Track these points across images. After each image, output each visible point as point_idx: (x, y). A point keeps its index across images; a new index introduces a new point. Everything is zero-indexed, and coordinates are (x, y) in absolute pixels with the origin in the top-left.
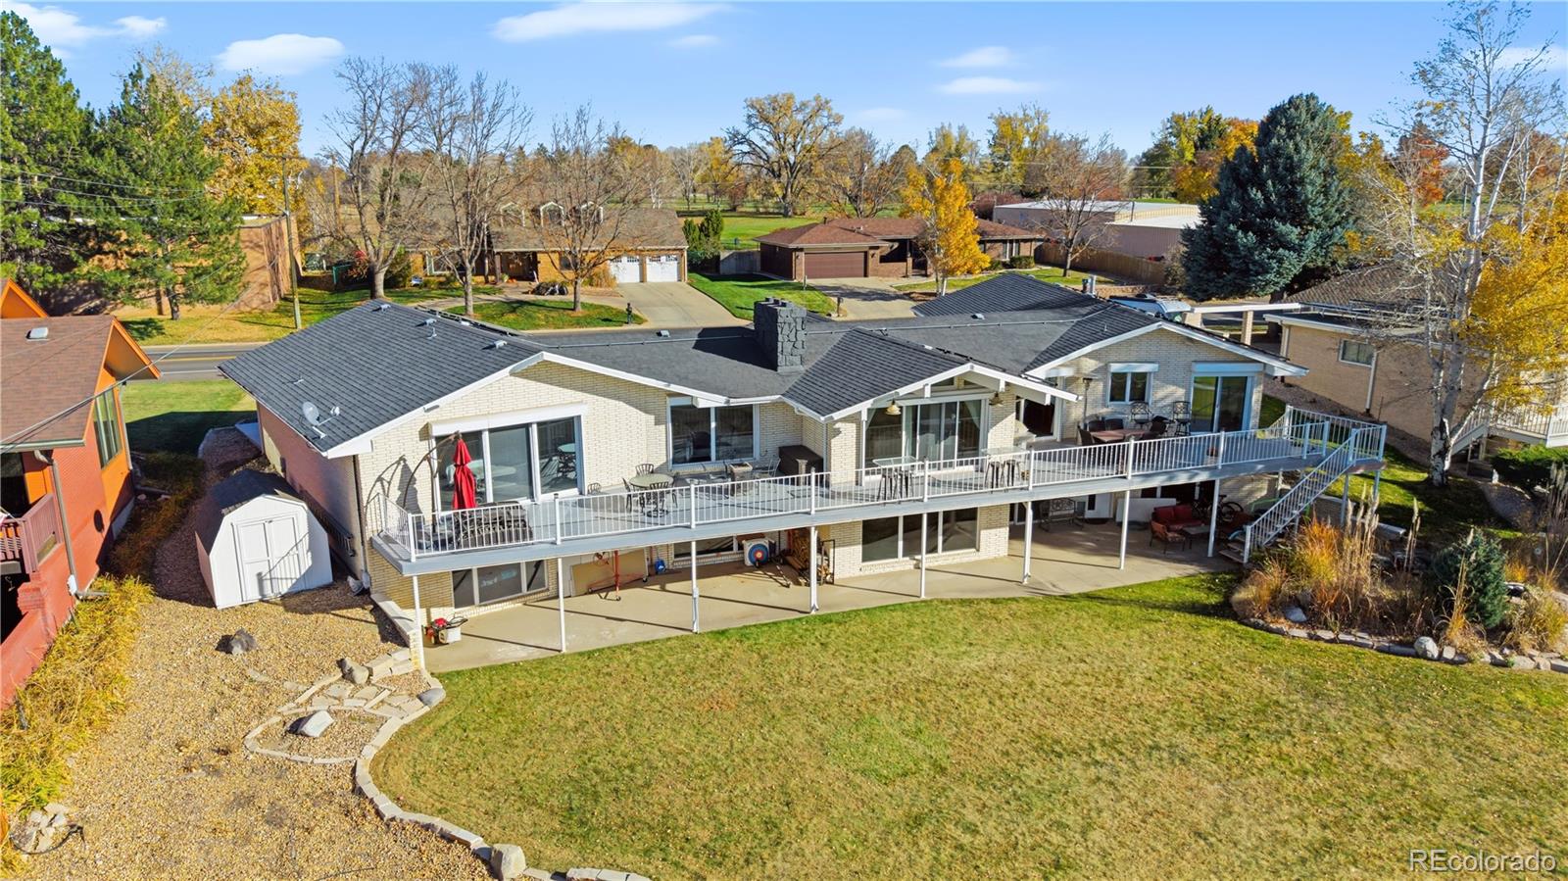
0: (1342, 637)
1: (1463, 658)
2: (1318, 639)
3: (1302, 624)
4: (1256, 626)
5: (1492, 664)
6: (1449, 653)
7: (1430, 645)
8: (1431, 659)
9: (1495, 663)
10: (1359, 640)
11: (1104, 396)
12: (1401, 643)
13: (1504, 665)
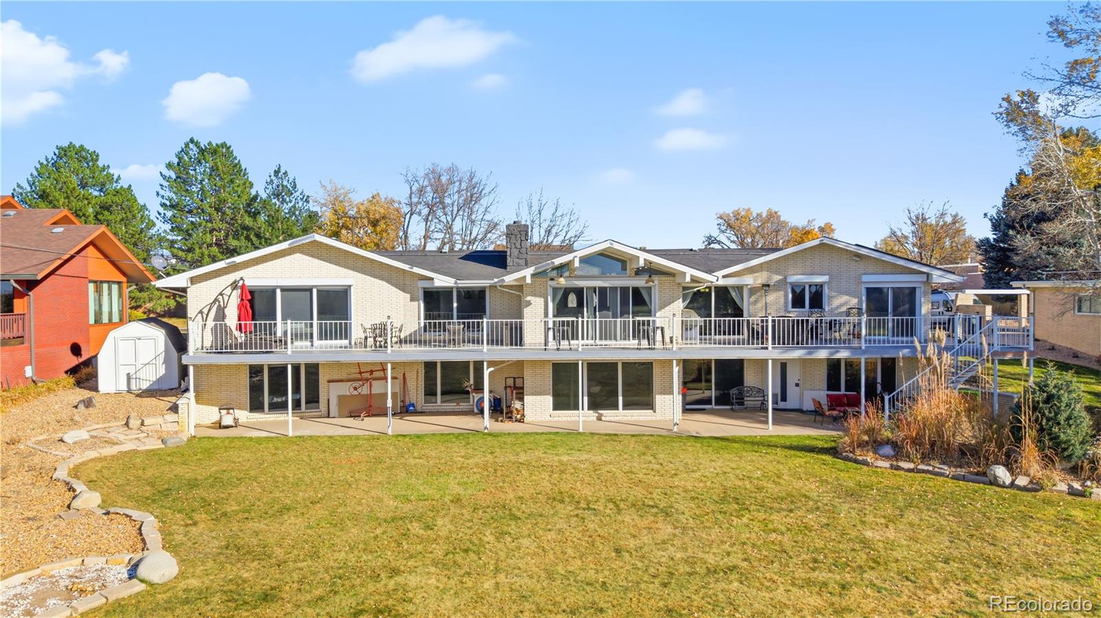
0: (921, 467)
1: (1035, 487)
2: (898, 468)
3: (887, 457)
4: (847, 459)
5: (1069, 494)
6: (1022, 481)
7: (1001, 472)
8: (1003, 486)
9: (1072, 492)
10: (936, 470)
11: (786, 303)
12: (977, 474)
13: (1082, 494)
